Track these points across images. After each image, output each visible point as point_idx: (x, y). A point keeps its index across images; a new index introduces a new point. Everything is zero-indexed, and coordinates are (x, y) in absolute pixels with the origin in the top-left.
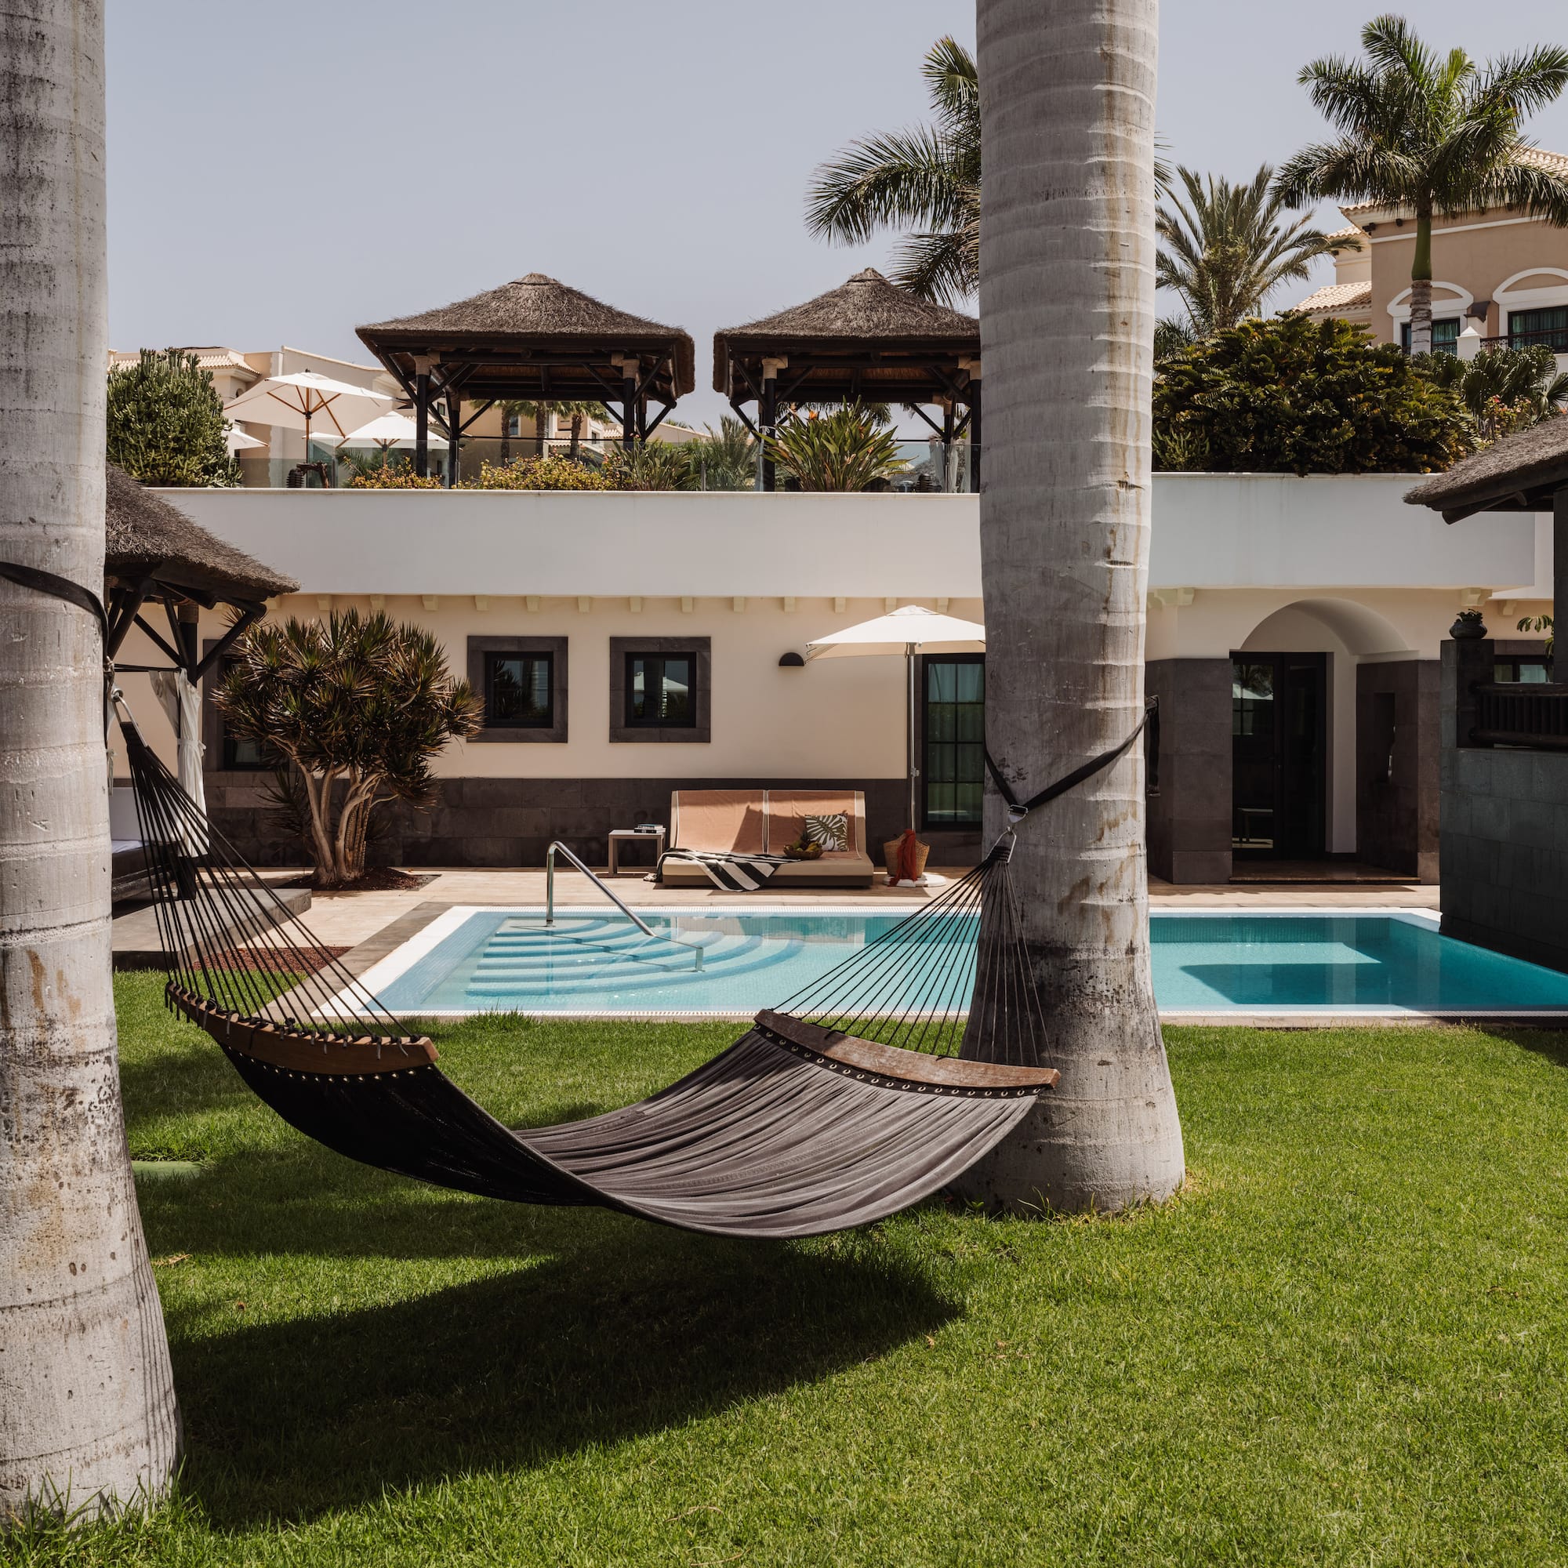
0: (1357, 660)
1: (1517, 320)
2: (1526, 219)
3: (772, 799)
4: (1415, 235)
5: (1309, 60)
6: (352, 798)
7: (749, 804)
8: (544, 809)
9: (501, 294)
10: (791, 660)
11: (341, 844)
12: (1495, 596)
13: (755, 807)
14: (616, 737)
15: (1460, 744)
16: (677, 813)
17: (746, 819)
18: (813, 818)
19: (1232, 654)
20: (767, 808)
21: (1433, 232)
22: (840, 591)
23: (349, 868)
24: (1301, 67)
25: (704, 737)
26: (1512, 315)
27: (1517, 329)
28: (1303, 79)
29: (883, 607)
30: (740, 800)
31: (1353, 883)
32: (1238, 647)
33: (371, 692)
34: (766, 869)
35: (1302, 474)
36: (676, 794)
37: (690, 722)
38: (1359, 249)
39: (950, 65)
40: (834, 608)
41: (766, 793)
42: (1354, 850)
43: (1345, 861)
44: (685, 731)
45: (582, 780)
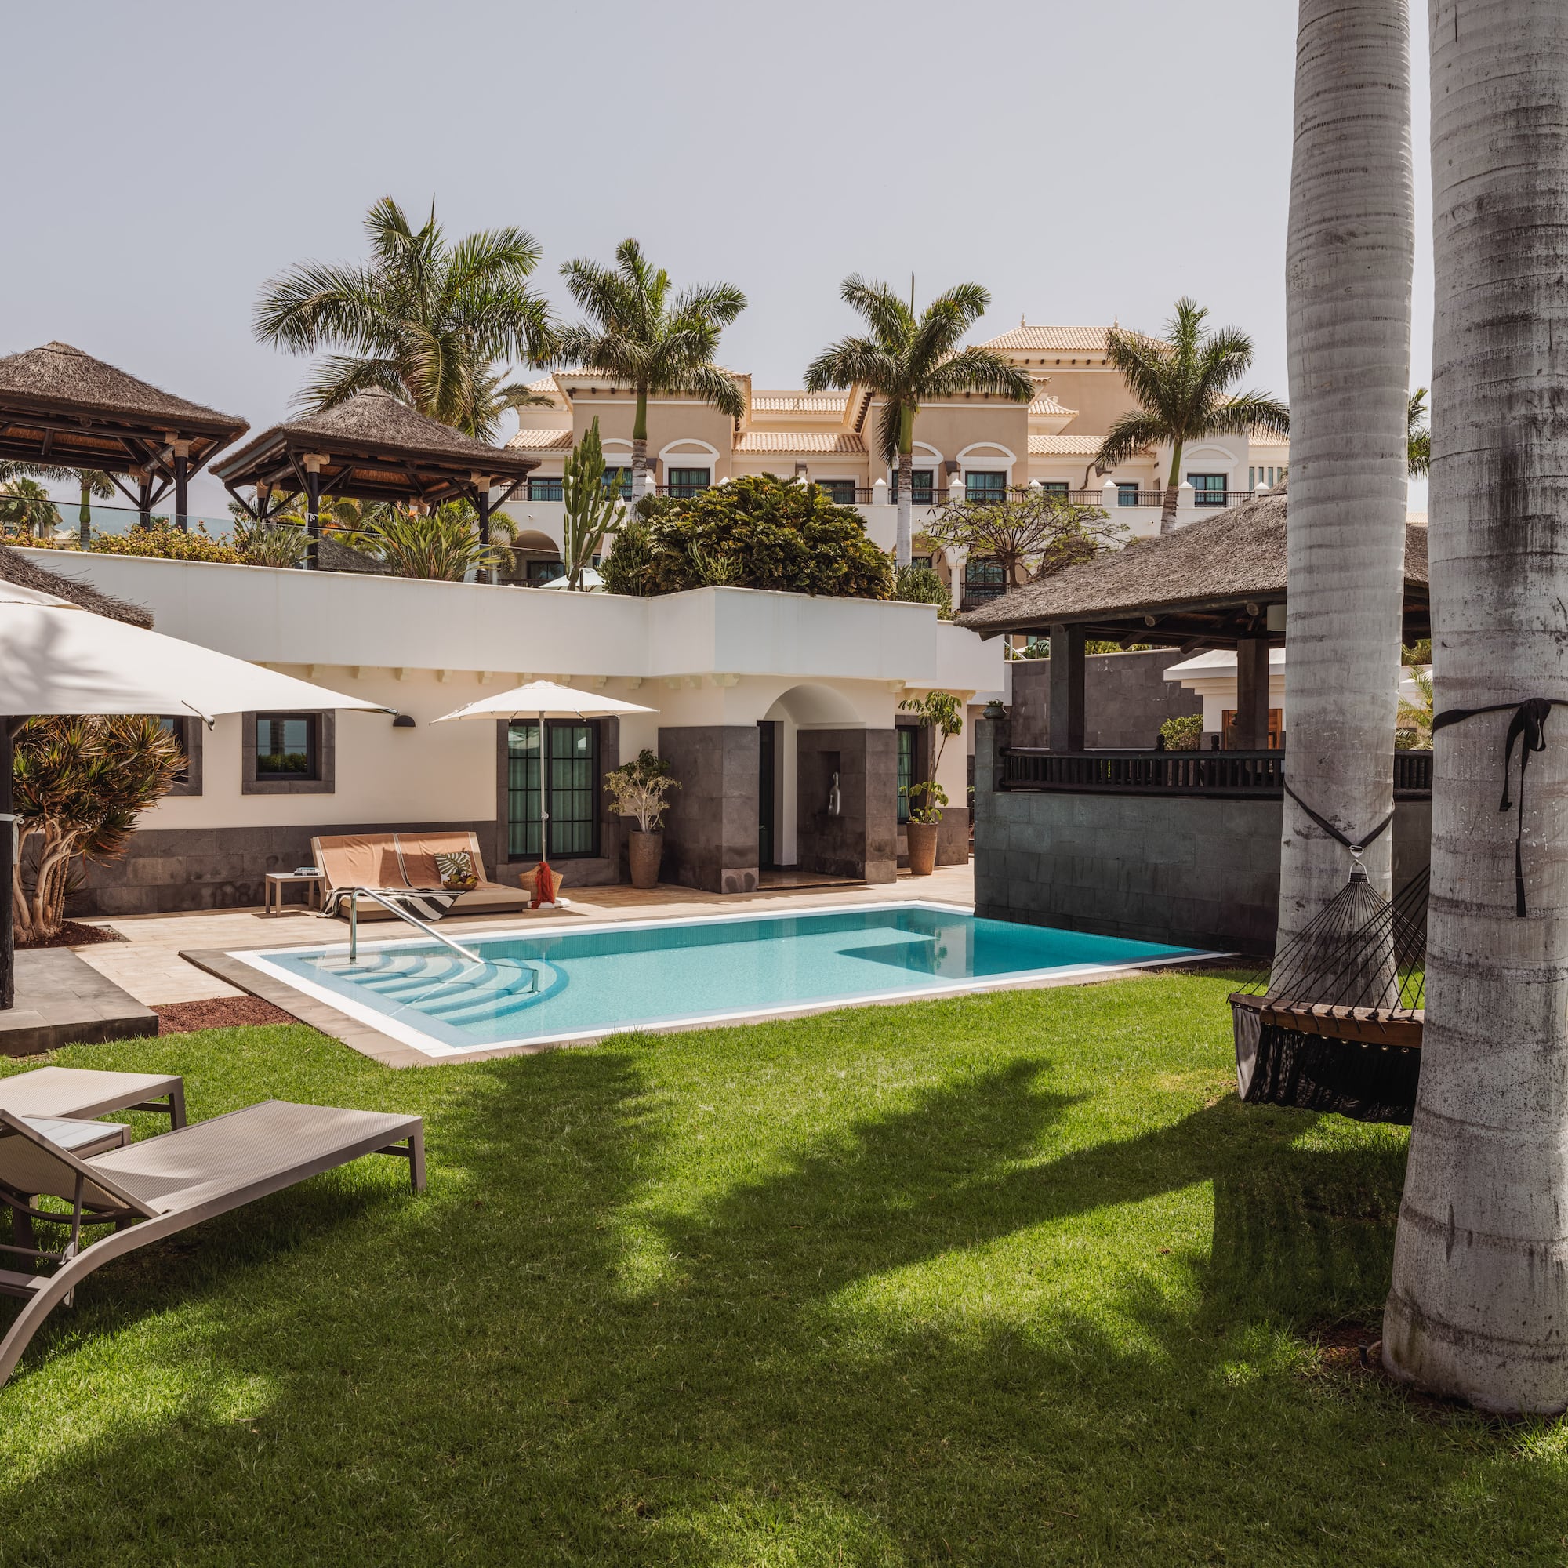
0: (797, 727)
1: (674, 474)
2: (705, 403)
3: (401, 840)
4: (636, 402)
5: (569, 257)
6: (49, 856)
7: (383, 845)
8: (180, 858)
9: (33, 357)
10: (404, 722)
11: (40, 902)
12: (908, 685)
13: (389, 847)
14: (247, 789)
15: (995, 790)
16: (320, 855)
17: (384, 859)
18: (442, 856)
19: (759, 723)
20: (399, 847)
21: (648, 402)
22: (487, 667)
23: (48, 924)
24: (563, 261)
25: (329, 789)
26: (671, 470)
27: (675, 481)
28: (564, 271)
29: (519, 680)
30: (376, 842)
31: (852, 884)
32: (762, 718)
33: (97, 751)
34: (446, 900)
35: (813, 595)
36: (316, 841)
37: (315, 776)
38: (551, 403)
39: (387, 221)
40: (480, 681)
41: (395, 836)
42: (795, 863)
43: (790, 870)
44: (312, 783)
45: (217, 830)
